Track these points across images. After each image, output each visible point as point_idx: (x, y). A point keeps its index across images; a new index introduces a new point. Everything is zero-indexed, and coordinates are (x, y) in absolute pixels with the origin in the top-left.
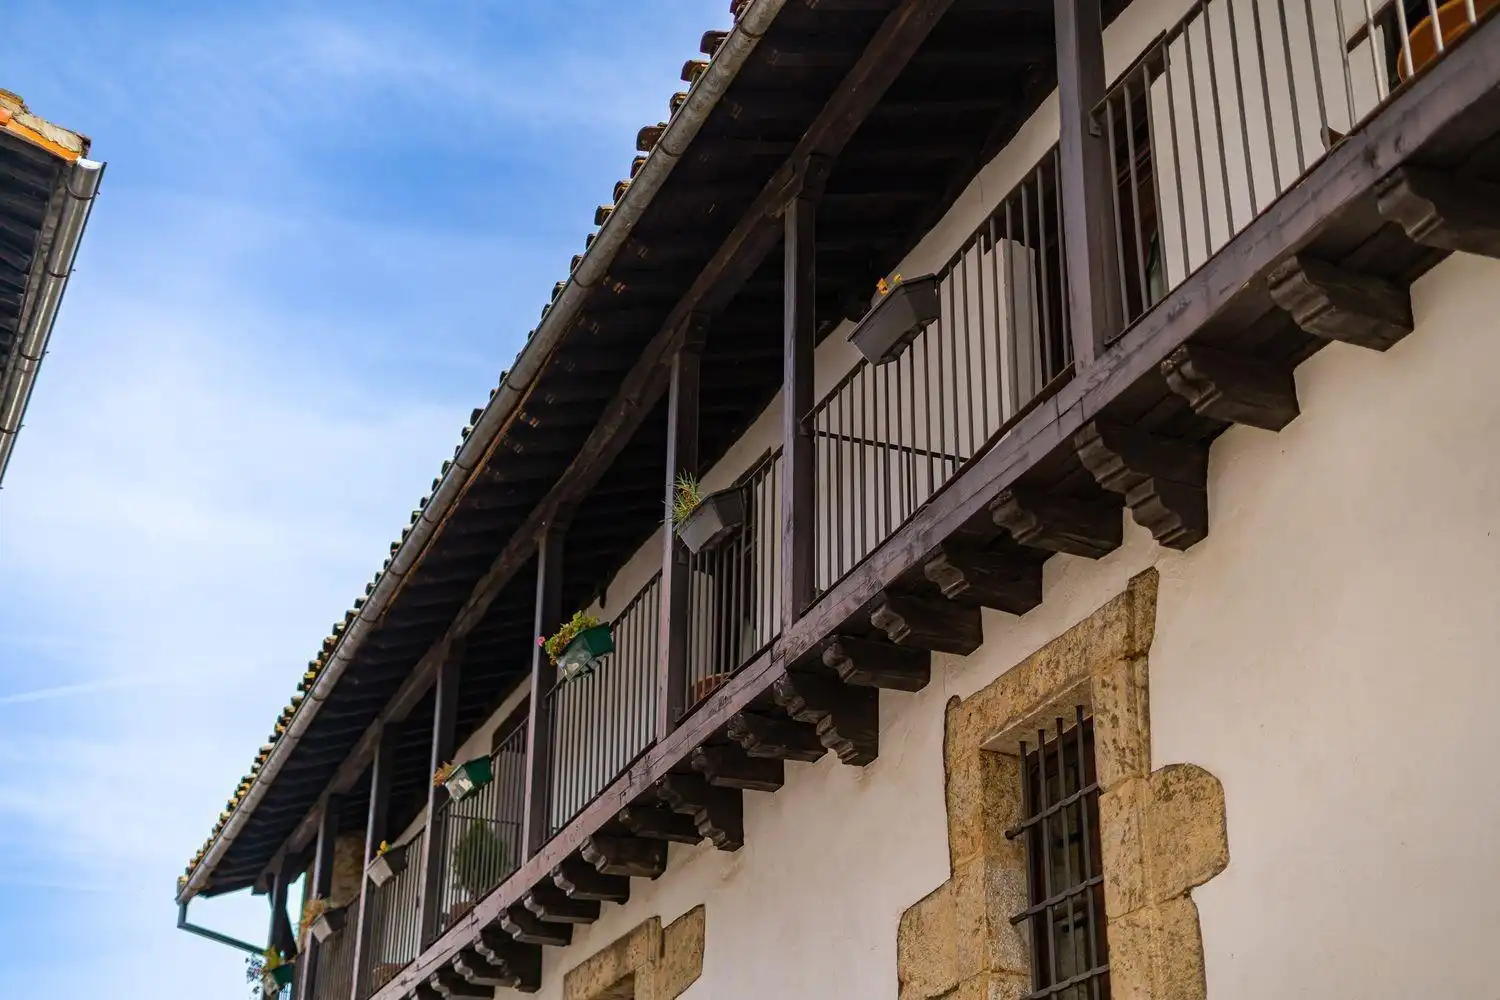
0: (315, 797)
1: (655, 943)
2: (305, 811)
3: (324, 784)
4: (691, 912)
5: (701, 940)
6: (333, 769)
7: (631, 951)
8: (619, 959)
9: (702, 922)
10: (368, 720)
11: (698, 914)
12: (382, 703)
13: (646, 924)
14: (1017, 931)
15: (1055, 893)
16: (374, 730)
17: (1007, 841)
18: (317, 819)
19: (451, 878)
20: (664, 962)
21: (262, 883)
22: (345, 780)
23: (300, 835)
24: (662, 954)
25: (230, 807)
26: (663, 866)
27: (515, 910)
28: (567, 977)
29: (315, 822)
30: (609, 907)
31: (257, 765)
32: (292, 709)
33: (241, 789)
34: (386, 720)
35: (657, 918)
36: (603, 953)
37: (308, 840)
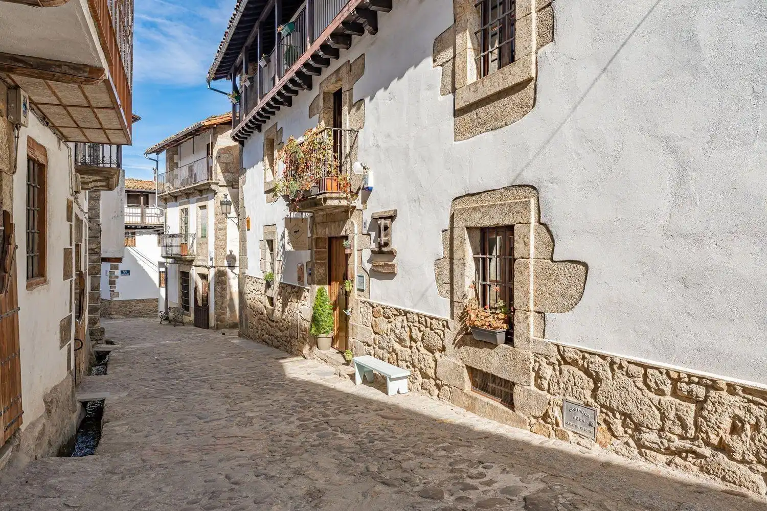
0: (241, 48)
1: (348, 68)
2: (239, 53)
3: (243, 43)
4: (360, 57)
5: (364, 64)
6: (246, 38)
7: (341, 72)
8: (337, 76)
9: (364, 59)
10: (255, 21)
11: (362, 57)
12: (259, 14)
13: (346, 63)
14: (476, 36)
15: (492, 20)
16: (257, 24)
17: (475, 8)
18: (242, 55)
19: (284, 61)
20: (351, 73)
21: (229, 76)
22: (250, 41)
23: (238, 61)
24: (351, 71)
25: (218, 52)
26: (350, 45)
27: (306, 65)
28: (320, 84)
29: (242, 57)
30: (333, 61)
31: (225, 37)
32: (233, 17)
33: (221, 45)
34: (260, 20)
35: (349, 61)
36: (332, 74)
37: (241, 61)
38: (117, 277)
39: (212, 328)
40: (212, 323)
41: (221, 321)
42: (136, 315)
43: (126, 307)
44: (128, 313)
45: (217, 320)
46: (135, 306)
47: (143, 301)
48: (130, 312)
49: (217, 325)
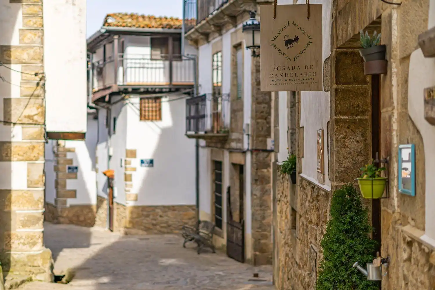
38: (134, 169)
39: (249, 261)
40: (249, 253)
41: (262, 251)
42: (163, 230)
43: (148, 216)
44: (151, 227)
45: (255, 249)
46: (161, 216)
47: (173, 208)
48: (153, 225)
49: (255, 255)
